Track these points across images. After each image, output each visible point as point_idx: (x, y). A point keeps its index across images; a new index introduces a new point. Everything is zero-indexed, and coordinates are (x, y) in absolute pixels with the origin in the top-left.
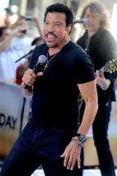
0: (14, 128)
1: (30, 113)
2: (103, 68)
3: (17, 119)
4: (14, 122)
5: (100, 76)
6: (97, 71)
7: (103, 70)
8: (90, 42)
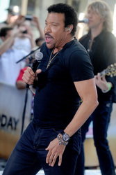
0: (15, 129)
1: (32, 114)
2: (104, 71)
3: (18, 120)
4: (16, 123)
5: (102, 79)
6: (99, 74)
7: (104, 73)
8: (93, 43)
